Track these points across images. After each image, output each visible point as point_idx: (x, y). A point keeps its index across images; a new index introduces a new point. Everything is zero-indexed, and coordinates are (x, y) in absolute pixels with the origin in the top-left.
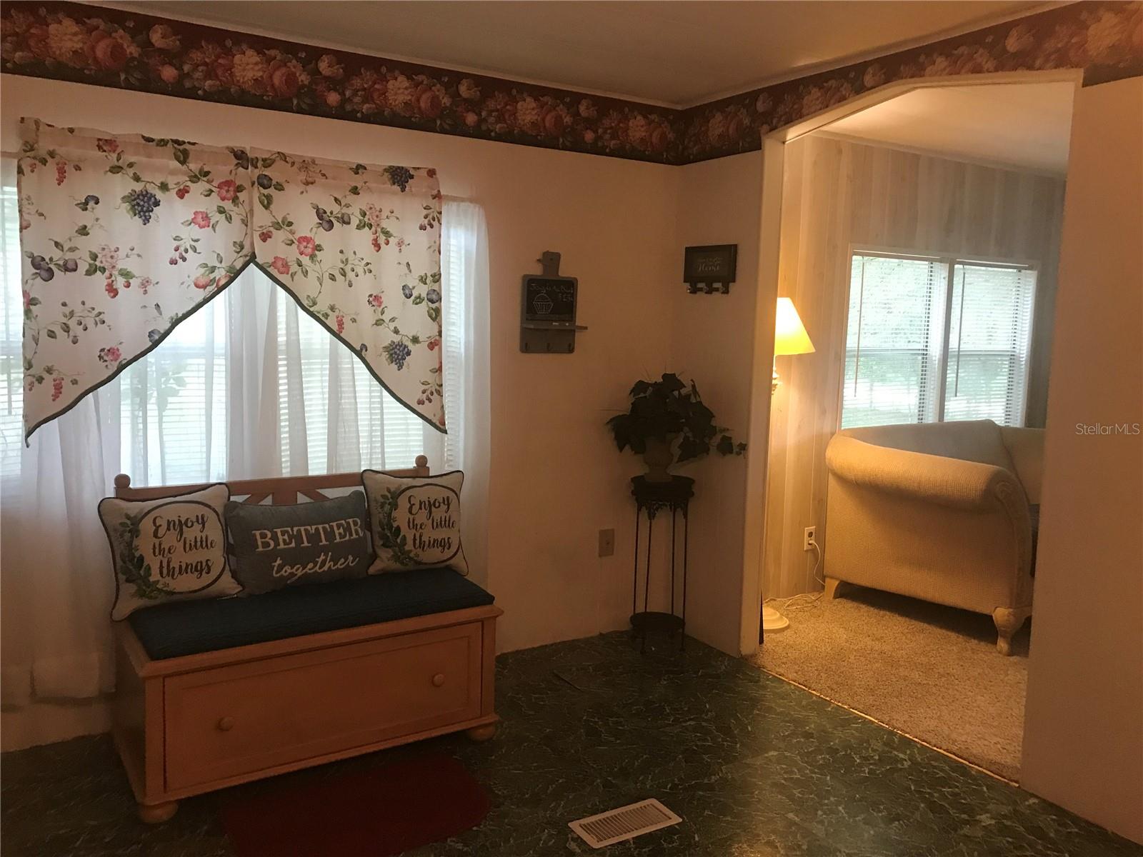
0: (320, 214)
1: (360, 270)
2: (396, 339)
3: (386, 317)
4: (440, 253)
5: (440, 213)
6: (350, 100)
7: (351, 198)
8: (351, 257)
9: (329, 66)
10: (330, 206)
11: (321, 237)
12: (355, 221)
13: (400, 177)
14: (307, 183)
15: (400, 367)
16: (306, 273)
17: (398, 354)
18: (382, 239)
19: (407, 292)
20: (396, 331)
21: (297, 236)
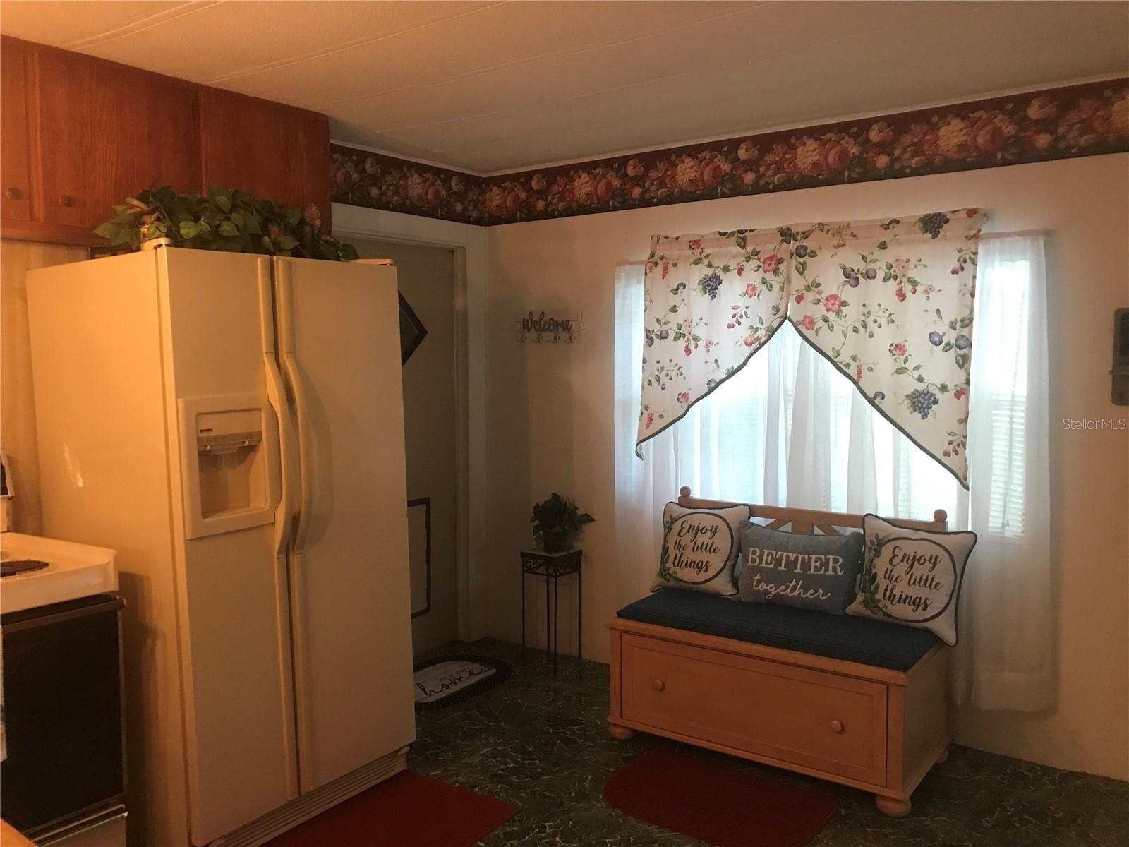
0: (847, 273)
1: (883, 321)
2: (921, 387)
3: (910, 365)
4: (973, 295)
5: (976, 254)
6: (899, 158)
7: (878, 254)
8: (874, 309)
9: (879, 133)
10: (856, 264)
11: (848, 293)
12: (881, 275)
13: (933, 225)
14: (838, 246)
15: (925, 416)
16: (831, 328)
17: (922, 402)
18: (908, 288)
19: (936, 339)
20: (920, 379)
21: (824, 295)
